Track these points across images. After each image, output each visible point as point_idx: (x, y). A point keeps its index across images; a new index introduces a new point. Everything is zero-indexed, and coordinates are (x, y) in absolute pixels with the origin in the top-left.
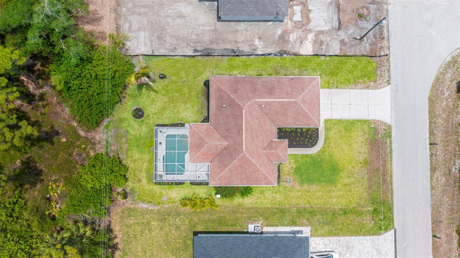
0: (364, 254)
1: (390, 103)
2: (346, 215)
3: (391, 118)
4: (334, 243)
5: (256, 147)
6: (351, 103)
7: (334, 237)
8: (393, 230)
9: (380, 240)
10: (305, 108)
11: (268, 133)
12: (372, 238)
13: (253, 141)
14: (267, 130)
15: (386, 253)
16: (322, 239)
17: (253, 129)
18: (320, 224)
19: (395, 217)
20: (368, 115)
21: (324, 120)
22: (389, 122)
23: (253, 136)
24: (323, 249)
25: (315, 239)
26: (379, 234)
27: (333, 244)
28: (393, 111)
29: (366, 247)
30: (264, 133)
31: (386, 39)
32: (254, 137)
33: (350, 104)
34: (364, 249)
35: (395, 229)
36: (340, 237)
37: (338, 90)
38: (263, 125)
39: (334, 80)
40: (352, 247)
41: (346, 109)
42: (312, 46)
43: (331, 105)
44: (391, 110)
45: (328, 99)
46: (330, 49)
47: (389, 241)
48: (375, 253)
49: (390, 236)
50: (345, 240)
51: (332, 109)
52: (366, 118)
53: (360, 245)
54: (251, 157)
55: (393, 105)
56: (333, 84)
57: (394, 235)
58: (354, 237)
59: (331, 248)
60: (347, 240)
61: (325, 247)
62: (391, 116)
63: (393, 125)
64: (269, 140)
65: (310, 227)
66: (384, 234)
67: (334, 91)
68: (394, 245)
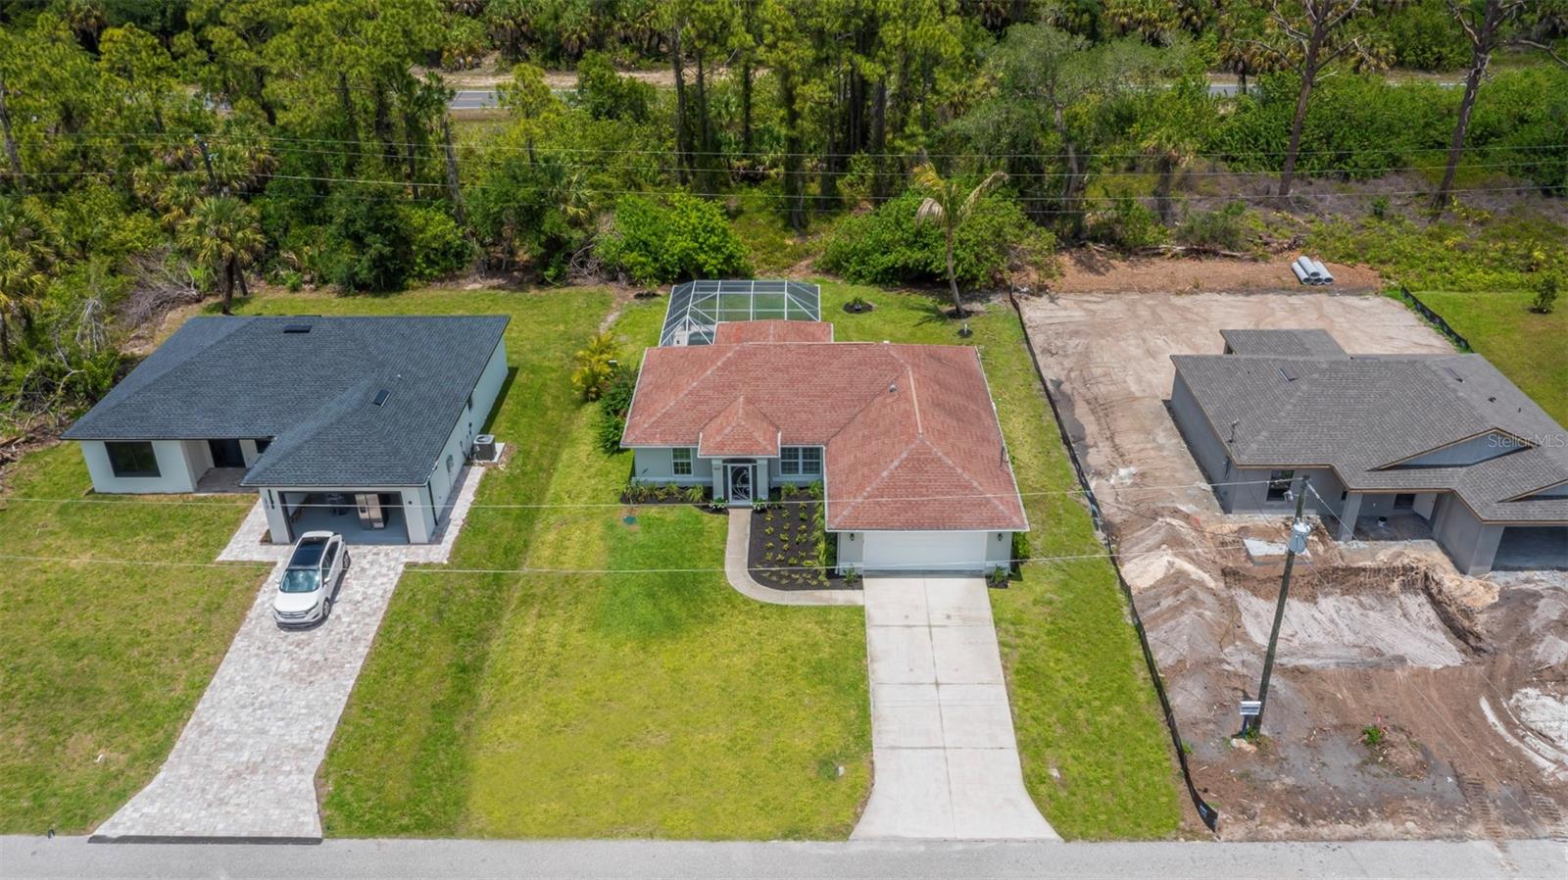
0: (261, 719)
1: (964, 837)
2: (454, 669)
3: (886, 840)
4: (354, 626)
5: (757, 379)
6: (941, 687)
7: (379, 627)
8: (319, 834)
9: (294, 777)
10: (896, 468)
11: (804, 416)
12: (317, 747)
13: (776, 370)
14: (813, 414)
15: (222, 802)
16: (385, 592)
17: (814, 369)
18: (446, 590)
19: (379, 845)
20: (893, 748)
21: (861, 603)
22: (862, 829)
23: (791, 369)
24: (348, 595)
25: (392, 576)
26: (327, 775)
27: (350, 624)
28: (922, 848)
29: (288, 725)
30: (803, 405)
31: (1299, 828)
32: (788, 373)
33: (937, 684)
34: (283, 719)
35: (318, 841)
36: (369, 643)
37: (995, 649)
38: (829, 401)
39: (1035, 638)
40: (312, 679)
41: (911, 670)
42: (1160, 575)
43: (926, 623)
44: (927, 842)
45: (949, 617)
46: (1165, 627)
47: (275, 813)
48: (244, 758)
49: (297, 817)
50: (350, 659)
51: (909, 626)
52: (877, 741)
53: (307, 707)
54: (724, 364)
55: (959, 847)
56: (1020, 635)
57: (295, 835)
58: (351, 686)
59: (338, 617)
60: (347, 665)
61: (350, 601)
62: (897, 839)
63: (853, 848)
64: (779, 418)
65: (446, 562)
66: (314, 795)
67: (990, 634)
68: (244, 834)
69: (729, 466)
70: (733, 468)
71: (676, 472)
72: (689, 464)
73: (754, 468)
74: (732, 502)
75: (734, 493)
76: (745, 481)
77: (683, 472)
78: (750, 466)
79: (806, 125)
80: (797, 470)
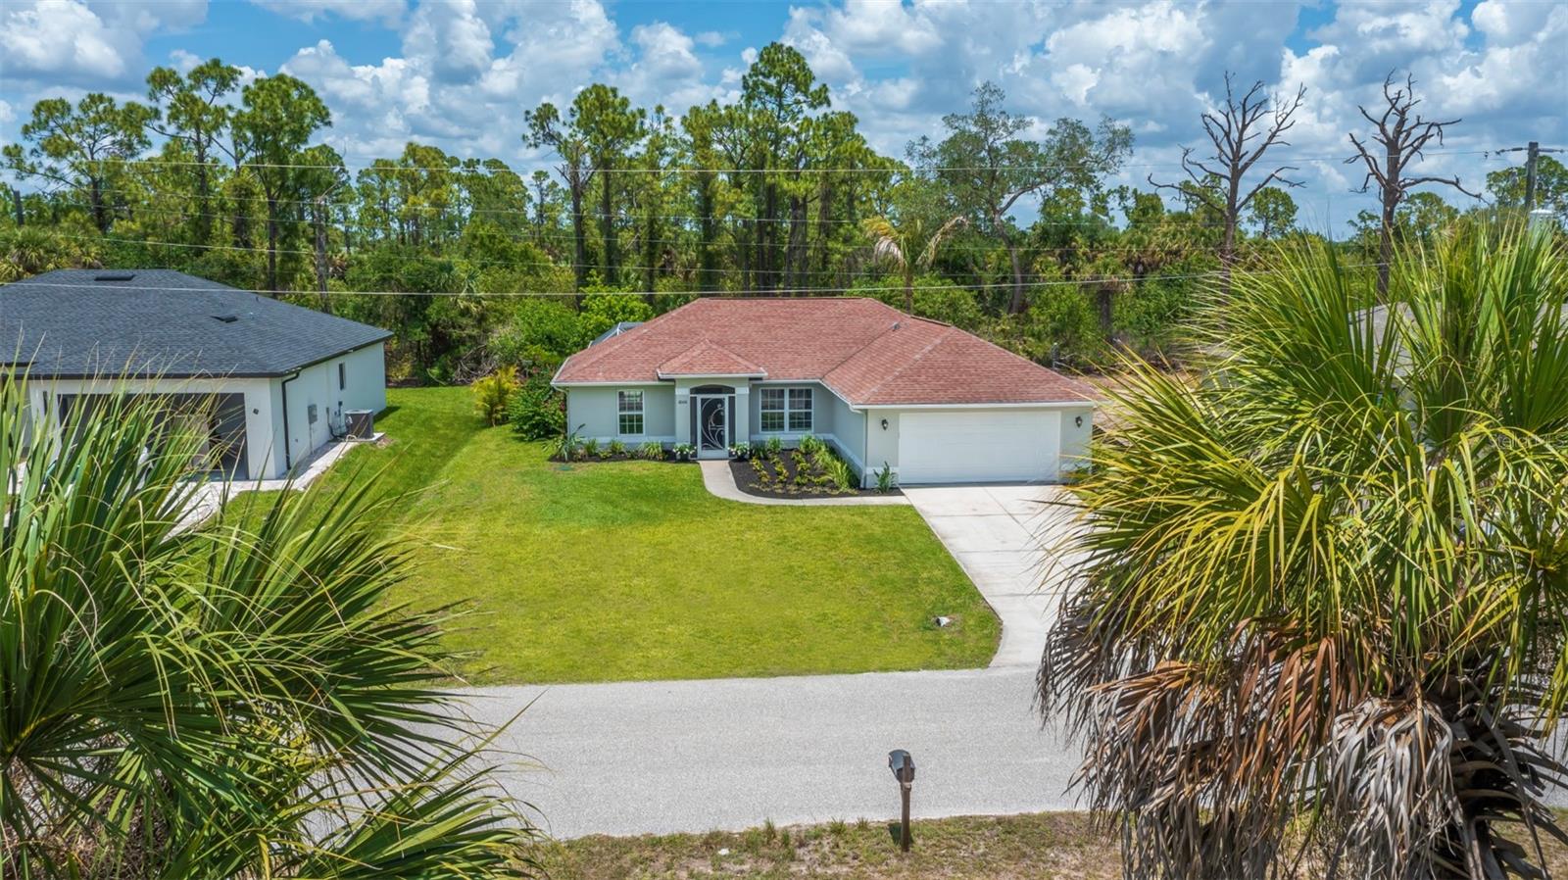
21: (906, 503)
41: (1004, 542)
69: (699, 397)
70: (703, 401)
71: (623, 430)
72: (640, 419)
73: (732, 400)
74: (702, 453)
75: (704, 440)
76: (719, 420)
77: (631, 431)
78: (726, 397)
79: (725, 241)
80: (781, 427)
